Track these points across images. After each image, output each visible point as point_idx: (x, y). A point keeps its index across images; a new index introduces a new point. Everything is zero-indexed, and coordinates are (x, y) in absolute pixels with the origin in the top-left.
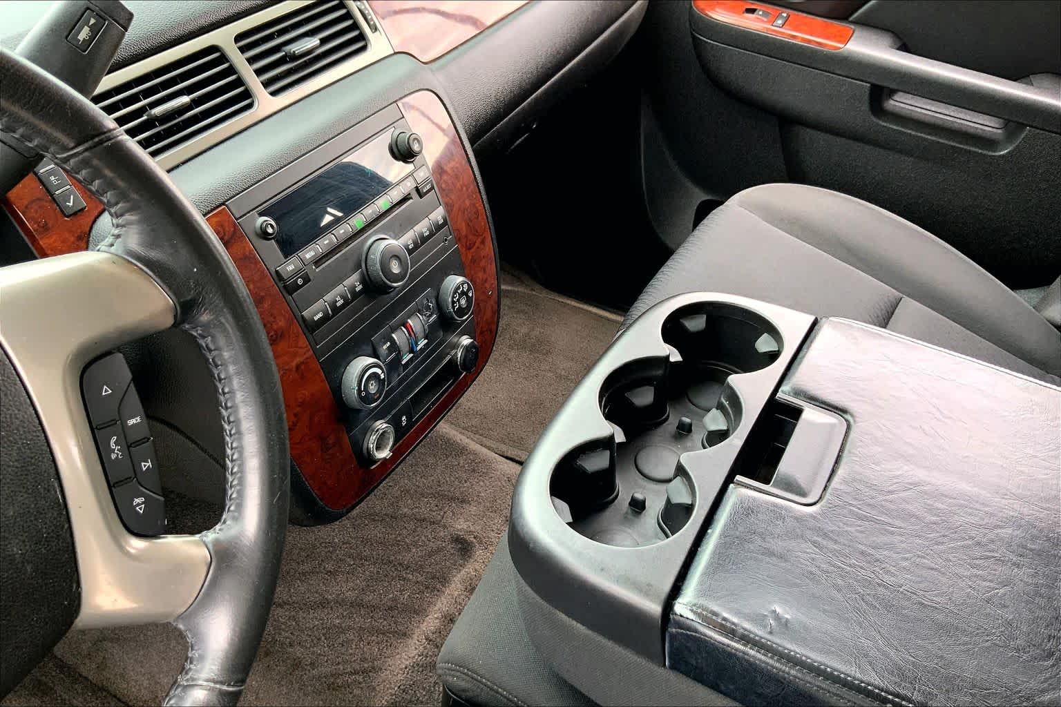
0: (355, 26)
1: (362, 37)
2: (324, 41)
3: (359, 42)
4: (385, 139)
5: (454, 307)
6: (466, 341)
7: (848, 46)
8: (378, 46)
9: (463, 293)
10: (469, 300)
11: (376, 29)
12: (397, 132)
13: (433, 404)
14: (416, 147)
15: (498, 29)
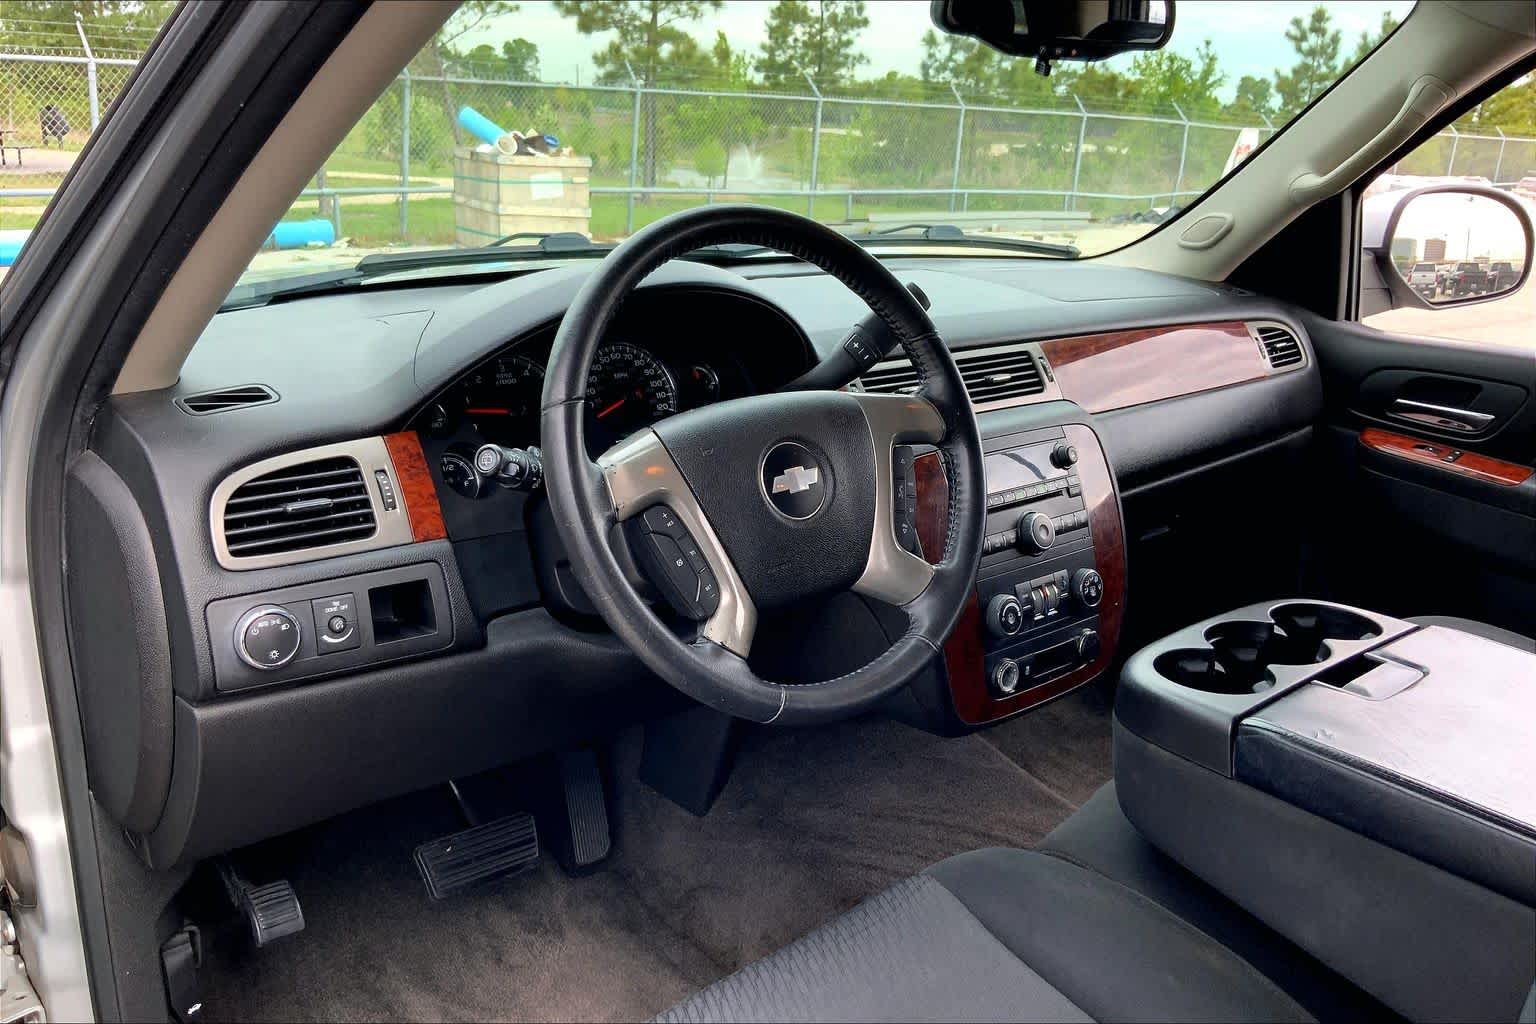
0: (1037, 375)
1: (1041, 383)
2: (1013, 379)
3: (1038, 386)
4: (1049, 449)
5: (1084, 591)
6: (1088, 632)
7: (1523, 483)
8: (1052, 391)
9: (1092, 583)
10: (1097, 591)
11: (1052, 381)
12: (1058, 445)
13: (1054, 675)
14: (1072, 456)
15: (1151, 407)
